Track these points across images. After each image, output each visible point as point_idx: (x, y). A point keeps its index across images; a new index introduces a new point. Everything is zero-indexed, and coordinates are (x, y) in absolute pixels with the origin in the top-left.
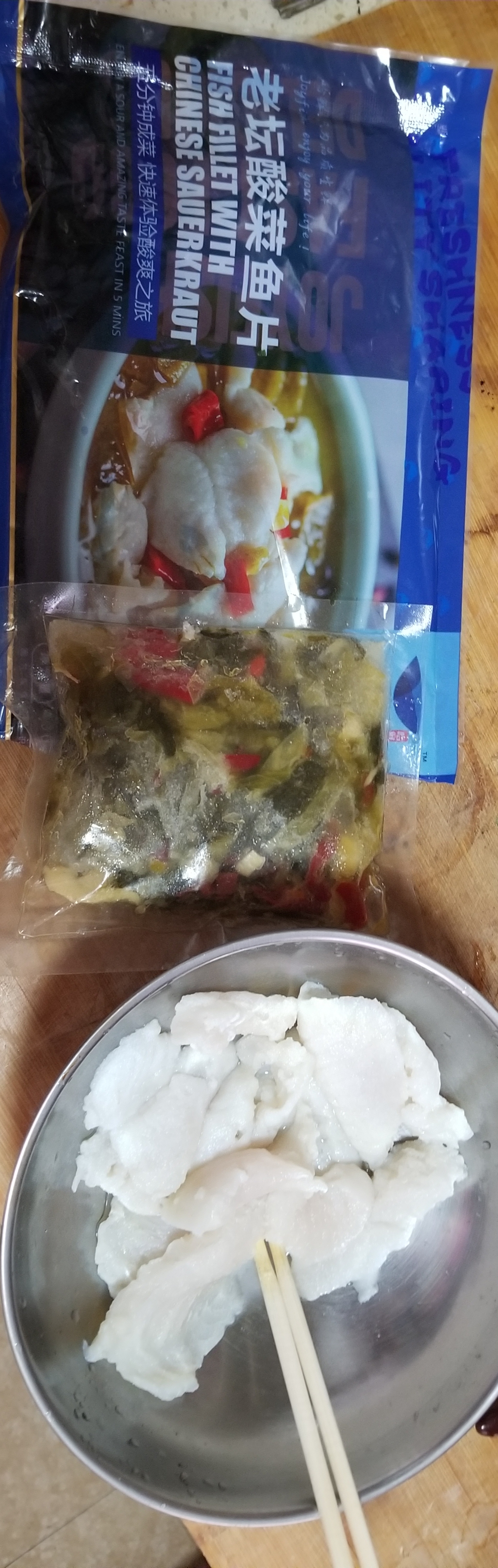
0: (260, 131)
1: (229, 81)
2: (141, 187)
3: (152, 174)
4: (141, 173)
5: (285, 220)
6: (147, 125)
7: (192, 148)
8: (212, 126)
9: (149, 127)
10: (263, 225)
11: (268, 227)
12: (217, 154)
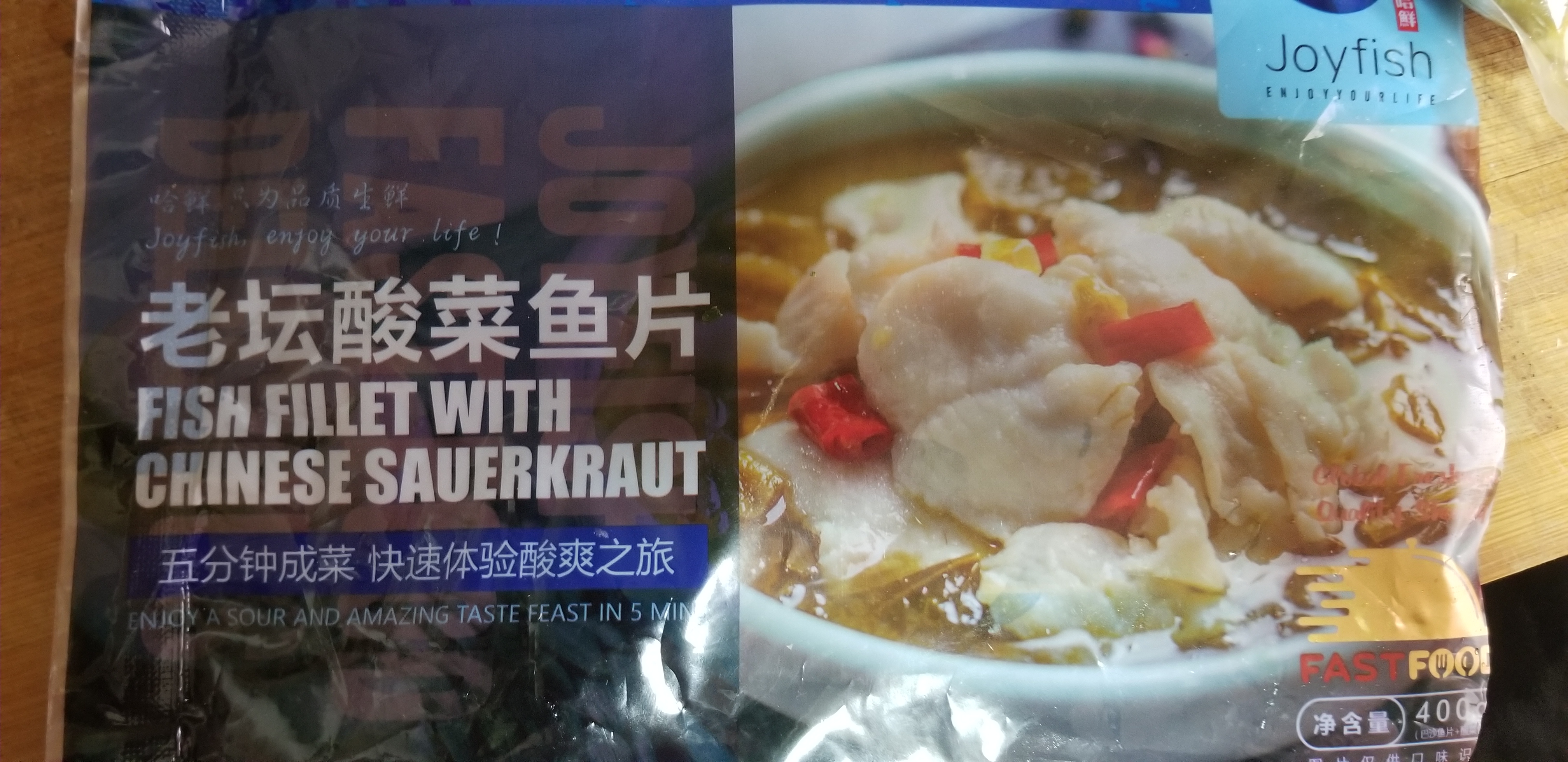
0: (271, 331)
1: (174, 395)
2: (419, 575)
3: (390, 552)
4: (390, 575)
5: (451, 280)
6: (285, 562)
7: (323, 472)
8: (273, 430)
9: (289, 557)
10: (467, 325)
11: (470, 314)
12: (331, 420)
